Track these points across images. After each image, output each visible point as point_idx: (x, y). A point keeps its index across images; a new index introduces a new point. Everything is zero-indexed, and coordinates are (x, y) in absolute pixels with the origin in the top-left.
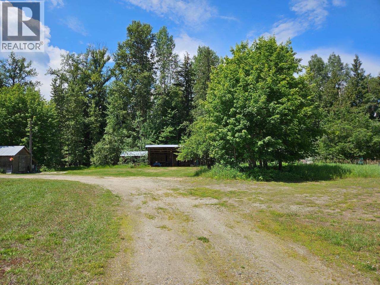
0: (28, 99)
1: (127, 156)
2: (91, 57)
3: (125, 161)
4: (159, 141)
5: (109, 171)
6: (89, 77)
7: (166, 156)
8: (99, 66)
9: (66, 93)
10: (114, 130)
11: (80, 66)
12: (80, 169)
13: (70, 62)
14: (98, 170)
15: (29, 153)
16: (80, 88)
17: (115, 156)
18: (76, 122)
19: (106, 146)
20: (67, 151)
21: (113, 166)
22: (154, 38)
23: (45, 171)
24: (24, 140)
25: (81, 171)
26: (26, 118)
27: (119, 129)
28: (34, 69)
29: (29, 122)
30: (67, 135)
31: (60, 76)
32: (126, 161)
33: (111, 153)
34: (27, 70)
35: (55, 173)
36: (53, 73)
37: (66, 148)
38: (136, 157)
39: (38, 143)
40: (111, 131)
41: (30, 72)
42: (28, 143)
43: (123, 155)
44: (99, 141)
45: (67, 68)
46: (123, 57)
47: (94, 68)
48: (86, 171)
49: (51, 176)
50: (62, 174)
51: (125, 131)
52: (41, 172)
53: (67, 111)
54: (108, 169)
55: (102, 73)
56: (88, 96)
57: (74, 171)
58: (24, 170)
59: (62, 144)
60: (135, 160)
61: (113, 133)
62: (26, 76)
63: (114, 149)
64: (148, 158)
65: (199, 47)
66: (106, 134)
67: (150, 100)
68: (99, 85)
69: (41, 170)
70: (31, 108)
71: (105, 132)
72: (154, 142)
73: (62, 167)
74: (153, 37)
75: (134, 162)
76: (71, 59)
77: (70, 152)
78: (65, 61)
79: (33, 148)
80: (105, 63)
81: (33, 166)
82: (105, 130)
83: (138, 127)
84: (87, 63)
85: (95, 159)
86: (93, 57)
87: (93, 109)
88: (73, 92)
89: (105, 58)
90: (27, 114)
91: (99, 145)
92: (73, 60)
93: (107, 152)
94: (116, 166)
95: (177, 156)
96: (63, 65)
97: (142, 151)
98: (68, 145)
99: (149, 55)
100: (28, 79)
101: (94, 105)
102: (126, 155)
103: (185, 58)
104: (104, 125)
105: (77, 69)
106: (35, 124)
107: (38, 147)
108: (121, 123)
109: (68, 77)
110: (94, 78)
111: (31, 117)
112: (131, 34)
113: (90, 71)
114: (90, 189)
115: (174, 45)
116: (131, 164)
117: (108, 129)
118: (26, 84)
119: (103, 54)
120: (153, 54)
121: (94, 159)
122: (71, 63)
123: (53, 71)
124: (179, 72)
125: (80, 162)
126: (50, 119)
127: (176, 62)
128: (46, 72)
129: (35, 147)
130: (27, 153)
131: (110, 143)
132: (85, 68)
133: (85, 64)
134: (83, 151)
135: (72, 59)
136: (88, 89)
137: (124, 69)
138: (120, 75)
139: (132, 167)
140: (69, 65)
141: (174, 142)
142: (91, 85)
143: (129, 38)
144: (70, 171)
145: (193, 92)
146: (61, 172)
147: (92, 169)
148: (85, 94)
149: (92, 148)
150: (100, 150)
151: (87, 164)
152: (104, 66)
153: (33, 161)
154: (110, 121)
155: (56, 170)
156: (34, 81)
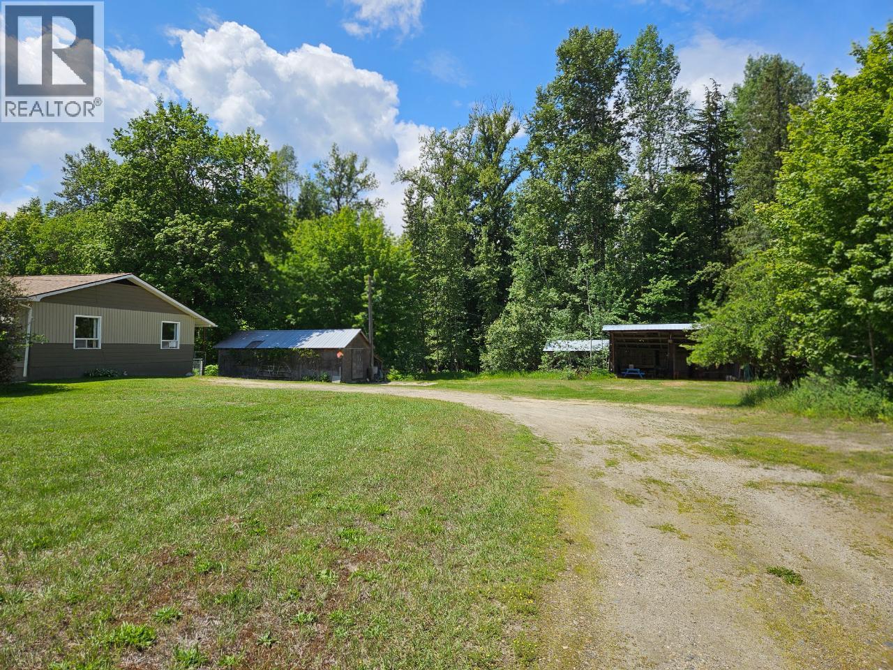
0: (364, 235)
1: (559, 350)
2: (480, 133)
3: (555, 363)
4: (637, 314)
5: (519, 385)
6: (473, 177)
7: (657, 352)
8: (496, 151)
9: (430, 218)
10: (529, 292)
11: (457, 156)
12: (460, 377)
13: (438, 150)
14: (497, 380)
15: (368, 343)
16: (457, 204)
17: (531, 350)
18: (450, 279)
19: (513, 329)
20: (434, 338)
21: (529, 373)
22: (623, 60)
23: (397, 379)
24: (359, 317)
25: (462, 382)
26: (360, 274)
27: (539, 288)
28: (372, 175)
29: (367, 282)
30: (435, 306)
31: (419, 182)
32: (558, 362)
33: (523, 344)
34: (361, 177)
35: (415, 383)
36: (405, 178)
37: (432, 333)
38: (580, 354)
39: (383, 324)
40: (522, 294)
41: (365, 181)
42: (366, 323)
43: (550, 349)
44: (497, 317)
45: (431, 163)
46: (548, 119)
47: (484, 155)
48: (471, 381)
49: (409, 390)
50: (428, 386)
51: (553, 294)
52: (389, 381)
53: (433, 255)
54: (517, 380)
55: (500, 165)
56: (473, 220)
57: (450, 381)
58: (362, 376)
59: (424, 325)
60: (577, 360)
61: (526, 298)
62: (358, 190)
63: (529, 336)
64: (610, 358)
65: (750, 60)
66: (511, 300)
67: (613, 215)
68: (495, 194)
69: (390, 377)
70: (371, 252)
71: (510, 297)
72: (625, 318)
73: (426, 372)
74: (620, 59)
75: (575, 364)
76: (438, 144)
77: (441, 341)
78: (427, 150)
79: (374, 333)
80: (508, 142)
81: (375, 370)
82: (509, 292)
83: (583, 283)
84: (469, 148)
85: (489, 357)
86: (483, 132)
87: (484, 247)
88: (445, 213)
89: (509, 129)
90: (363, 267)
91: (498, 326)
92: (443, 146)
93: (515, 342)
94: (535, 374)
95: (689, 352)
96: (424, 158)
97: (595, 339)
98: (437, 327)
99: (610, 105)
100: (363, 196)
101: (485, 239)
102: (557, 349)
103: (708, 97)
104: (506, 280)
105: (451, 162)
106: (377, 285)
107: (383, 331)
108: (544, 274)
109: (434, 182)
110: (483, 179)
111: (371, 272)
112: (568, 63)
113: (476, 164)
114: (485, 420)
115: (678, 68)
116: (569, 371)
117: (516, 289)
118: (359, 206)
119: (503, 122)
120: (620, 102)
121: (485, 358)
122: (439, 152)
123: (406, 173)
124: (692, 135)
125: (459, 362)
126: (403, 275)
127: (682, 113)
128: (393, 178)
129: (379, 330)
130: (365, 344)
131: (521, 321)
132: (466, 158)
133: (466, 150)
134: (464, 340)
135: (441, 144)
136: (472, 203)
137: (551, 147)
138: (541, 164)
139: (571, 378)
140: (435, 157)
141: (677, 318)
142: (478, 196)
143: (562, 74)
144: (442, 381)
145: (731, 184)
146: (426, 383)
147: (484, 379)
148: (467, 216)
149: (483, 332)
150: (499, 338)
151: (474, 368)
152: (505, 148)
153: (375, 359)
154: (520, 271)
155: (416, 379)
156: (372, 200)
